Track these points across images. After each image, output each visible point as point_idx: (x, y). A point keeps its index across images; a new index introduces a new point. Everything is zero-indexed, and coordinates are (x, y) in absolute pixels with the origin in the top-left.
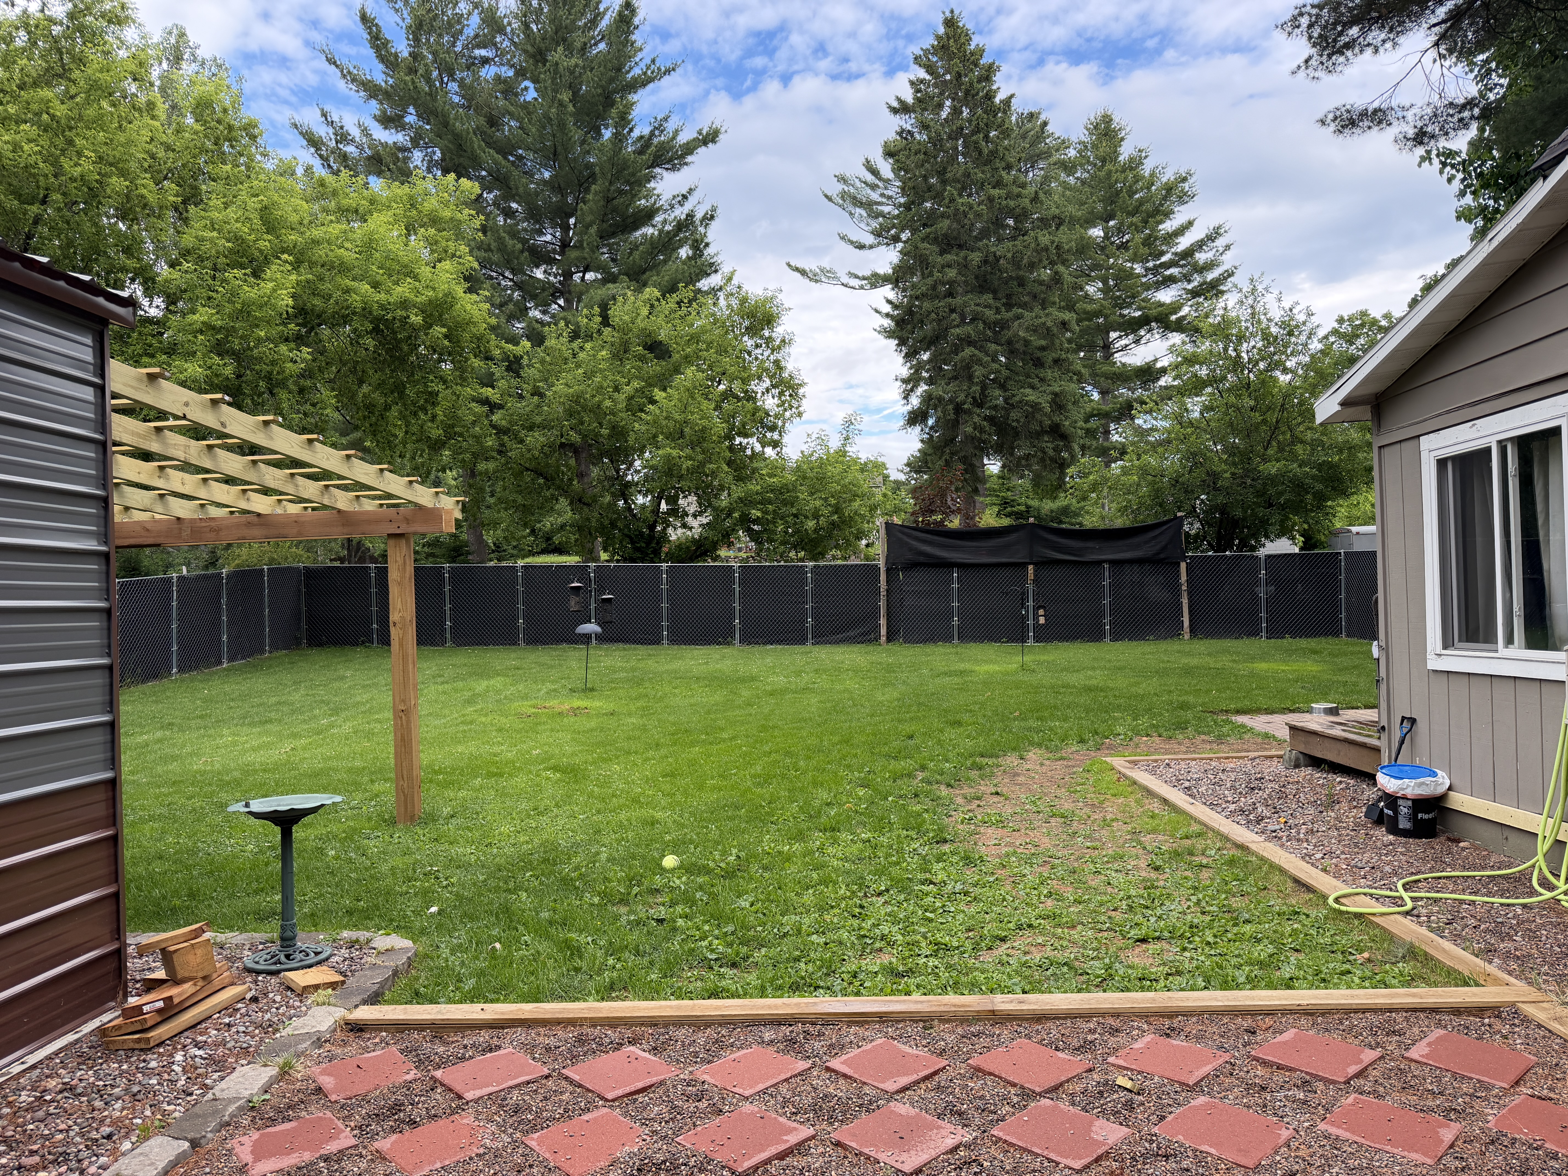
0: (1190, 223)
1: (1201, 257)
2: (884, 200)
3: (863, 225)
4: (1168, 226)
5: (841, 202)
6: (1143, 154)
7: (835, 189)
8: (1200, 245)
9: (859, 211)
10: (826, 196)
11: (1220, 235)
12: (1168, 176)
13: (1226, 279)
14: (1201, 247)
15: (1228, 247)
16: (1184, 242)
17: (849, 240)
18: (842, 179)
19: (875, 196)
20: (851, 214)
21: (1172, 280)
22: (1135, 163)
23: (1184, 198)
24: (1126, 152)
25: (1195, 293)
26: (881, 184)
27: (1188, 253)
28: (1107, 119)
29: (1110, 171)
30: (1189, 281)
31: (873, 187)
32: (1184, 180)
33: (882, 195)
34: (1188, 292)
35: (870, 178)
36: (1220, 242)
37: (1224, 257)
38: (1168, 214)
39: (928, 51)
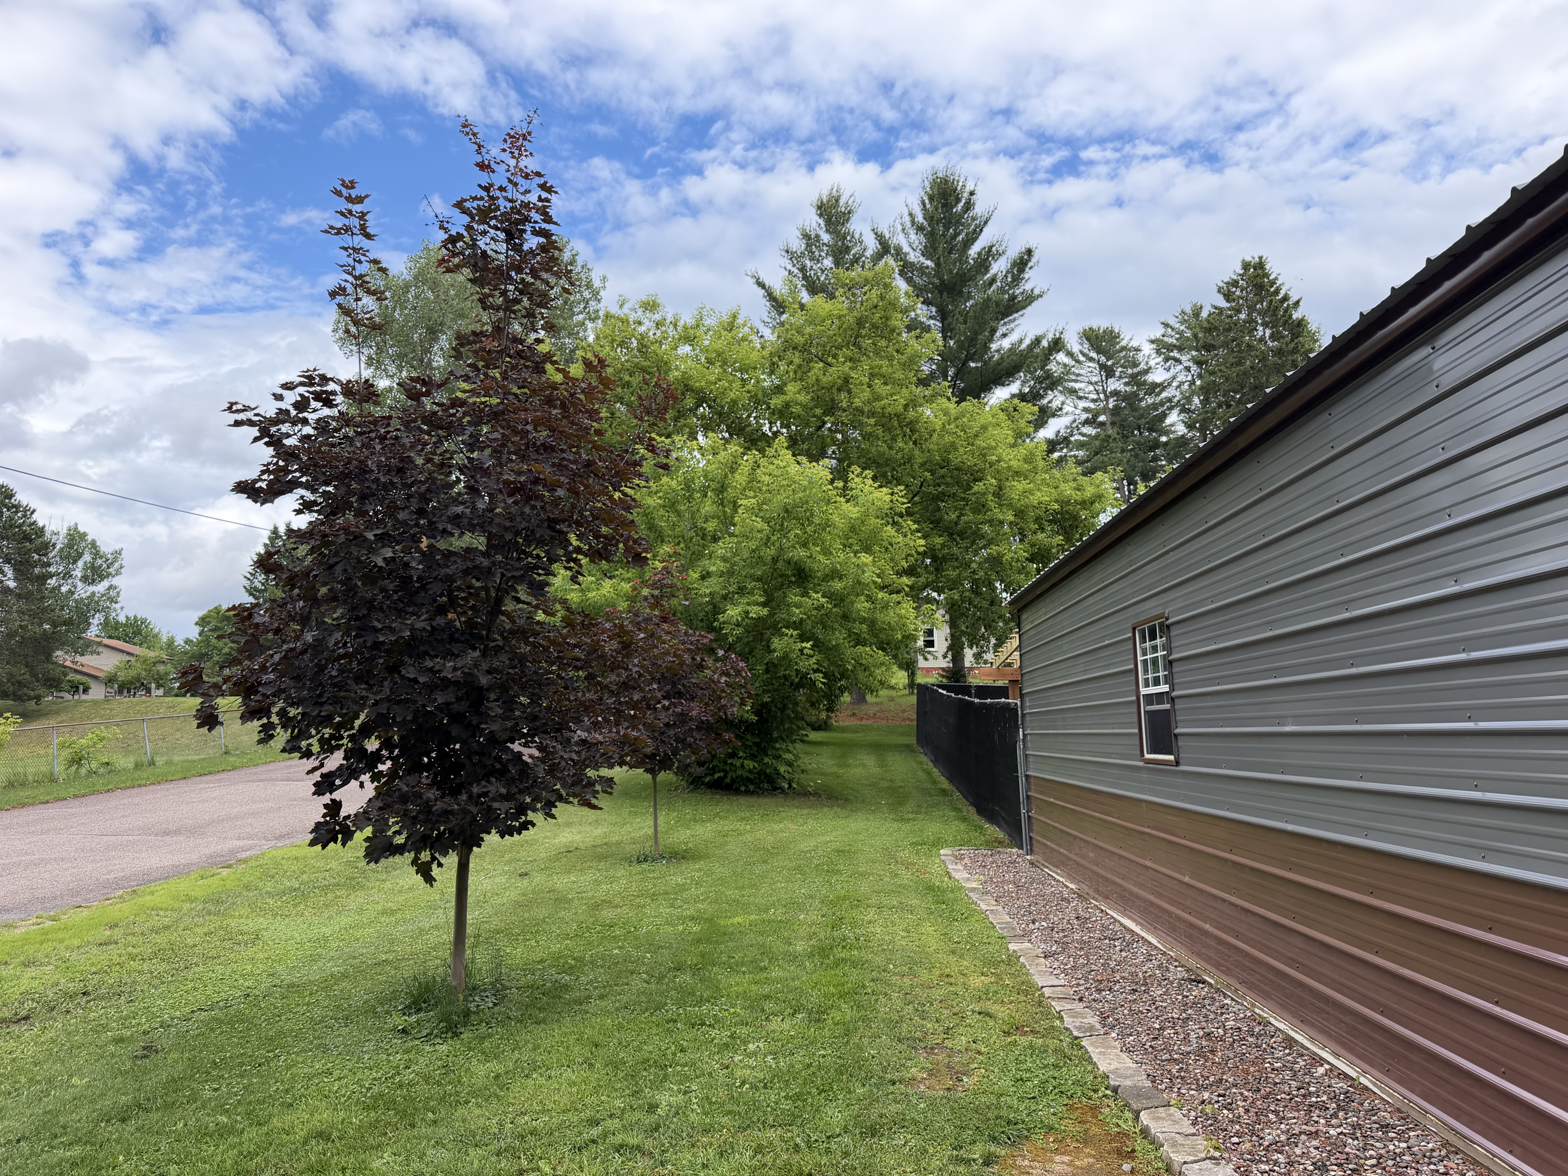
39: (1227, 283)
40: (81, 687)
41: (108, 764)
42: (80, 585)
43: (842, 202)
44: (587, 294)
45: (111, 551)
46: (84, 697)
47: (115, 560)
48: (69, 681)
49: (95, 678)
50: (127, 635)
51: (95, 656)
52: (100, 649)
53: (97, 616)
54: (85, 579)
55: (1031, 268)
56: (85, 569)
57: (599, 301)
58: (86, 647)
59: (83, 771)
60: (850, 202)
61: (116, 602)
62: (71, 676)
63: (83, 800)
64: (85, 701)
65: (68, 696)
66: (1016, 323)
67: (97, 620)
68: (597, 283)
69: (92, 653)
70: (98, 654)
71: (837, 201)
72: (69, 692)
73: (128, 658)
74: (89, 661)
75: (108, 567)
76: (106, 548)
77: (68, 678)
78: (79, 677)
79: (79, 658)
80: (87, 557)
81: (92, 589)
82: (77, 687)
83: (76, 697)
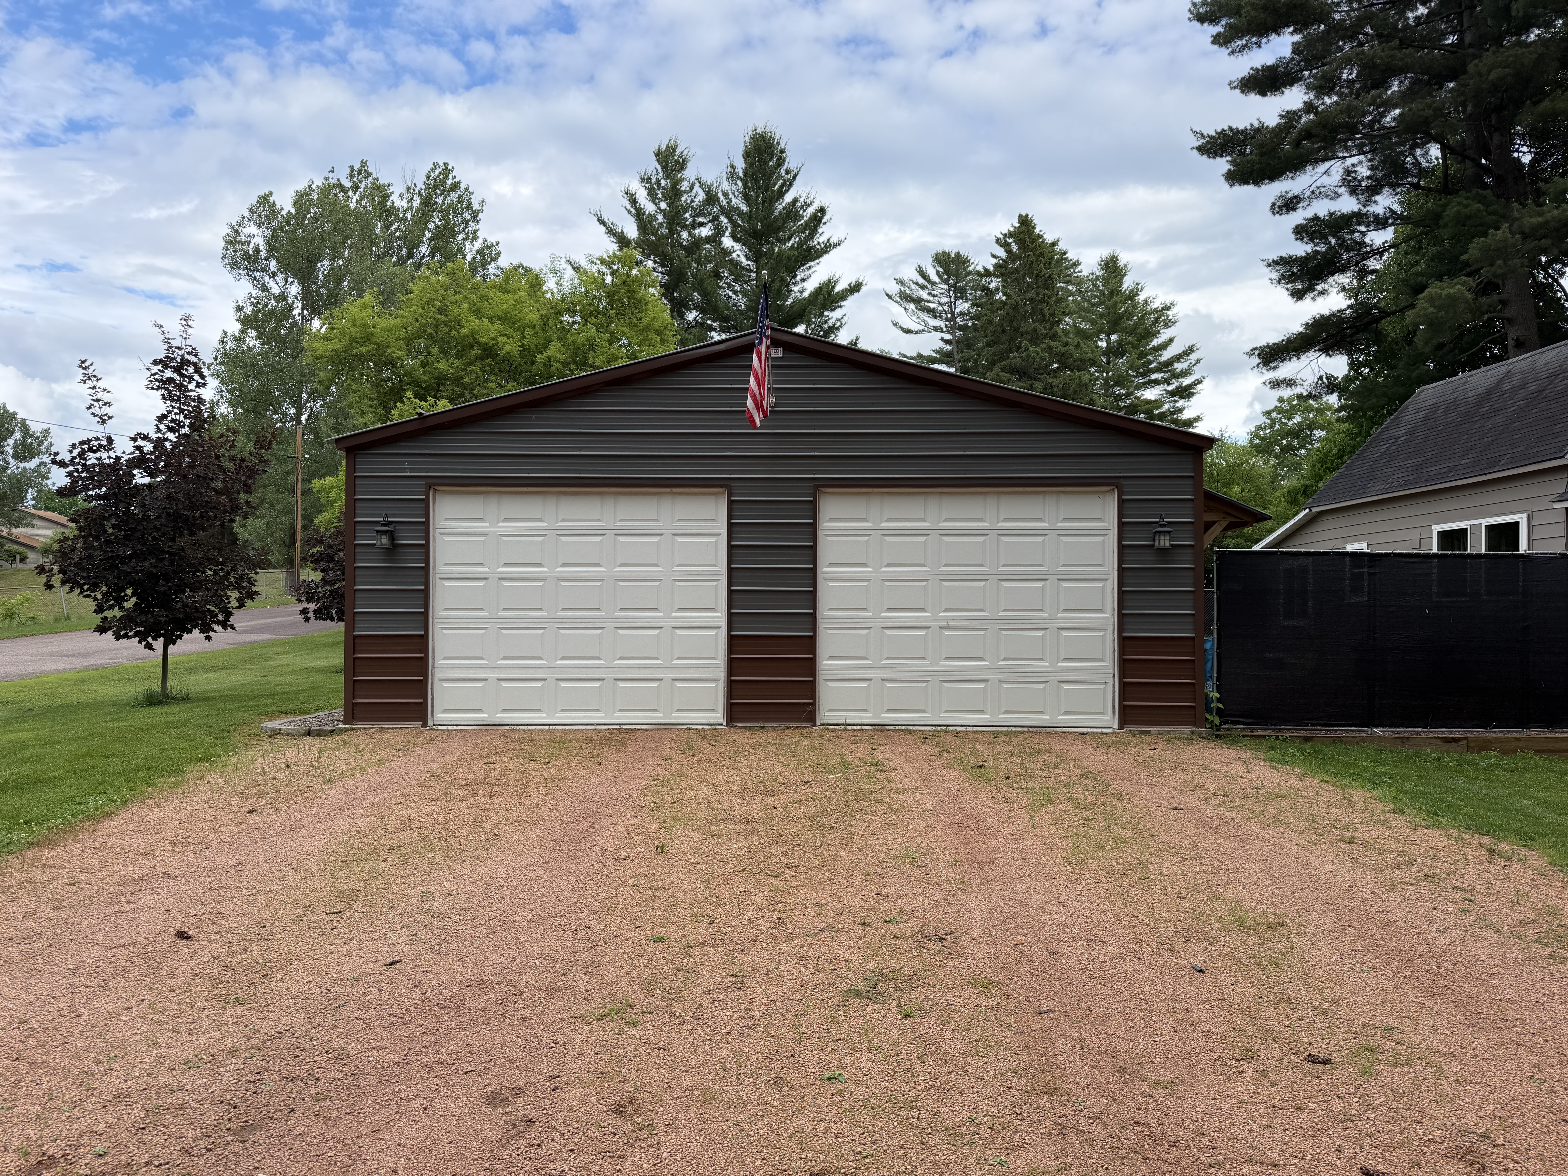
0: (1171, 340)
1: (1179, 367)
2: (931, 298)
3: (914, 318)
4: (1155, 342)
5: (899, 299)
6: (1140, 287)
7: (894, 289)
8: (1178, 358)
9: (912, 306)
10: (888, 295)
11: (1193, 351)
12: (1157, 304)
13: (1196, 385)
14: (1178, 359)
15: (1198, 361)
16: (1166, 355)
17: (901, 327)
18: (901, 282)
19: (924, 295)
20: (905, 309)
21: (1156, 382)
22: (1133, 295)
23: (1168, 324)
24: (1127, 283)
25: (1172, 394)
26: (929, 286)
27: (1170, 363)
28: (1114, 259)
29: (1116, 302)
30: (1169, 384)
31: (923, 287)
32: (1169, 308)
33: (930, 294)
34: (1168, 392)
35: (921, 281)
36: (1193, 357)
37: (1195, 368)
38: (1155, 334)
39: (1005, 235)
40: (18, 557)
41: (33, 618)
42: (12, 462)
43: (678, 152)
44: (467, 216)
45: (39, 430)
46: (21, 566)
47: (45, 438)
48: (7, 551)
49: (32, 548)
50: (63, 506)
51: (29, 529)
52: (35, 522)
53: (30, 490)
54: (16, 456)
55: (825, 223)
56: (15, 447)
57: (478, 222)
58: (22, 519)
59: (15, 623)
60: (685, 153)
61: (48, 479)
62: (8, 546)
63: (15, 640)
64: (23, 570)
65: (6, 565)
66: (813, 270)
67: (31, 494)
68: (476, 207)
69: (27, 526)
70: (33, 526)
71: (674, 151)
72: (7, 561)
73: (62, 530)
74: (23, 532)
75: (39, 445)
76: (36, 428)
77: (6, 548)
78: (16, 547)
79: (14, 530)
80: (18, 435)
81: (22, 465)
82: (15, 556)
83: (14, 566)
